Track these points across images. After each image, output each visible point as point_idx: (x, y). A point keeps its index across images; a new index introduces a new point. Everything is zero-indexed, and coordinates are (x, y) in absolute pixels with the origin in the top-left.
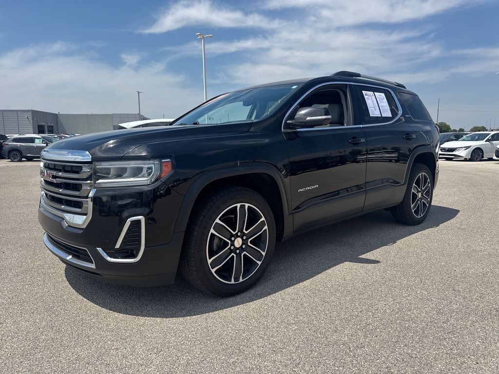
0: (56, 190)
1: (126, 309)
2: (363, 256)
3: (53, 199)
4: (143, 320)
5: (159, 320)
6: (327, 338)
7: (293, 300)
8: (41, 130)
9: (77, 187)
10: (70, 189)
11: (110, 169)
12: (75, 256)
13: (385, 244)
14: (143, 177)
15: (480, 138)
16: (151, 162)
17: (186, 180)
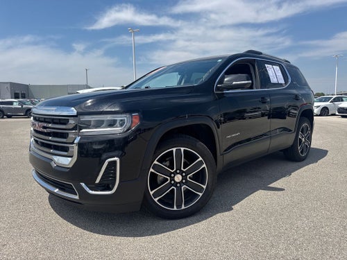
0: (46, 138)
1: (103, 231)
2: (271, 185)
3: (43, 145)
4: (119, 239)
5: (131, 239)
6: (268, 252)
7: (231, 221)
8: (16, 96)
9: (64, 136)
10: (58, 137)
11: (90, 121)
12: (61, 189)
13: (284, 176)
14: (117, 127)
15: (326, 100)
16: (123, 115)
17: (149, 129)
